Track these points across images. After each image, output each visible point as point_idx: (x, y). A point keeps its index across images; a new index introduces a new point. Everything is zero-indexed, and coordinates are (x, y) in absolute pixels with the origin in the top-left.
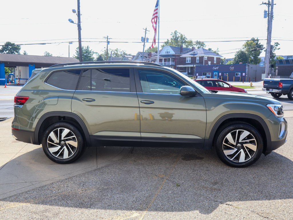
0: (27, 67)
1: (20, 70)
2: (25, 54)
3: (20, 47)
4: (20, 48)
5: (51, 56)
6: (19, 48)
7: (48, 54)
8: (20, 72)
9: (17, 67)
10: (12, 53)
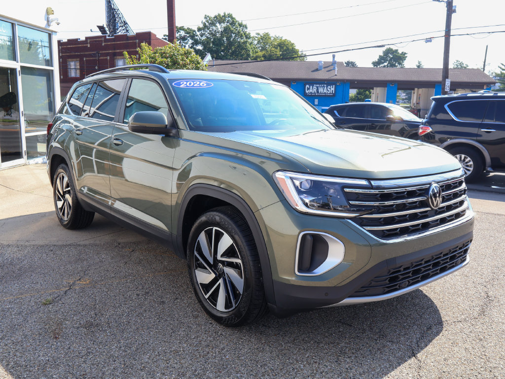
0: (430, 89)
1: (420, 94)
2: (419, 67)
3: (406, 55)
4: (406, 57)
5: (465, 68)
6: (403, 57)
7: (461, 64)
8: (420, 97)
9: (416, 89)
10: (393, 66)
